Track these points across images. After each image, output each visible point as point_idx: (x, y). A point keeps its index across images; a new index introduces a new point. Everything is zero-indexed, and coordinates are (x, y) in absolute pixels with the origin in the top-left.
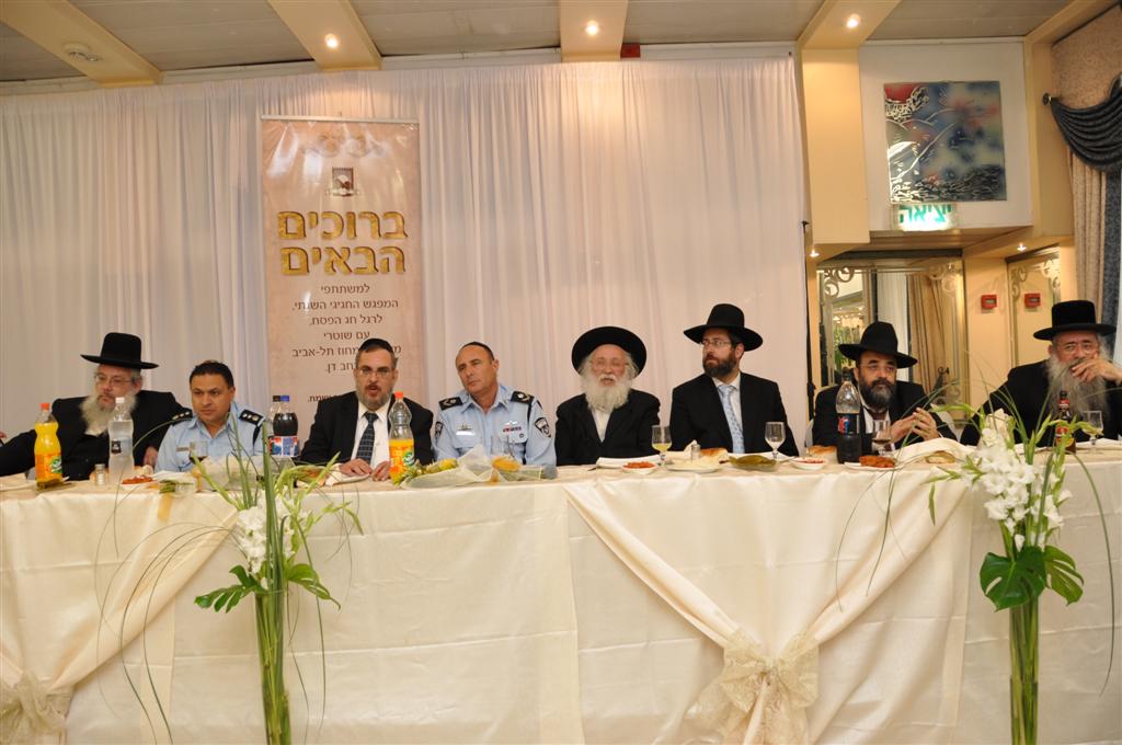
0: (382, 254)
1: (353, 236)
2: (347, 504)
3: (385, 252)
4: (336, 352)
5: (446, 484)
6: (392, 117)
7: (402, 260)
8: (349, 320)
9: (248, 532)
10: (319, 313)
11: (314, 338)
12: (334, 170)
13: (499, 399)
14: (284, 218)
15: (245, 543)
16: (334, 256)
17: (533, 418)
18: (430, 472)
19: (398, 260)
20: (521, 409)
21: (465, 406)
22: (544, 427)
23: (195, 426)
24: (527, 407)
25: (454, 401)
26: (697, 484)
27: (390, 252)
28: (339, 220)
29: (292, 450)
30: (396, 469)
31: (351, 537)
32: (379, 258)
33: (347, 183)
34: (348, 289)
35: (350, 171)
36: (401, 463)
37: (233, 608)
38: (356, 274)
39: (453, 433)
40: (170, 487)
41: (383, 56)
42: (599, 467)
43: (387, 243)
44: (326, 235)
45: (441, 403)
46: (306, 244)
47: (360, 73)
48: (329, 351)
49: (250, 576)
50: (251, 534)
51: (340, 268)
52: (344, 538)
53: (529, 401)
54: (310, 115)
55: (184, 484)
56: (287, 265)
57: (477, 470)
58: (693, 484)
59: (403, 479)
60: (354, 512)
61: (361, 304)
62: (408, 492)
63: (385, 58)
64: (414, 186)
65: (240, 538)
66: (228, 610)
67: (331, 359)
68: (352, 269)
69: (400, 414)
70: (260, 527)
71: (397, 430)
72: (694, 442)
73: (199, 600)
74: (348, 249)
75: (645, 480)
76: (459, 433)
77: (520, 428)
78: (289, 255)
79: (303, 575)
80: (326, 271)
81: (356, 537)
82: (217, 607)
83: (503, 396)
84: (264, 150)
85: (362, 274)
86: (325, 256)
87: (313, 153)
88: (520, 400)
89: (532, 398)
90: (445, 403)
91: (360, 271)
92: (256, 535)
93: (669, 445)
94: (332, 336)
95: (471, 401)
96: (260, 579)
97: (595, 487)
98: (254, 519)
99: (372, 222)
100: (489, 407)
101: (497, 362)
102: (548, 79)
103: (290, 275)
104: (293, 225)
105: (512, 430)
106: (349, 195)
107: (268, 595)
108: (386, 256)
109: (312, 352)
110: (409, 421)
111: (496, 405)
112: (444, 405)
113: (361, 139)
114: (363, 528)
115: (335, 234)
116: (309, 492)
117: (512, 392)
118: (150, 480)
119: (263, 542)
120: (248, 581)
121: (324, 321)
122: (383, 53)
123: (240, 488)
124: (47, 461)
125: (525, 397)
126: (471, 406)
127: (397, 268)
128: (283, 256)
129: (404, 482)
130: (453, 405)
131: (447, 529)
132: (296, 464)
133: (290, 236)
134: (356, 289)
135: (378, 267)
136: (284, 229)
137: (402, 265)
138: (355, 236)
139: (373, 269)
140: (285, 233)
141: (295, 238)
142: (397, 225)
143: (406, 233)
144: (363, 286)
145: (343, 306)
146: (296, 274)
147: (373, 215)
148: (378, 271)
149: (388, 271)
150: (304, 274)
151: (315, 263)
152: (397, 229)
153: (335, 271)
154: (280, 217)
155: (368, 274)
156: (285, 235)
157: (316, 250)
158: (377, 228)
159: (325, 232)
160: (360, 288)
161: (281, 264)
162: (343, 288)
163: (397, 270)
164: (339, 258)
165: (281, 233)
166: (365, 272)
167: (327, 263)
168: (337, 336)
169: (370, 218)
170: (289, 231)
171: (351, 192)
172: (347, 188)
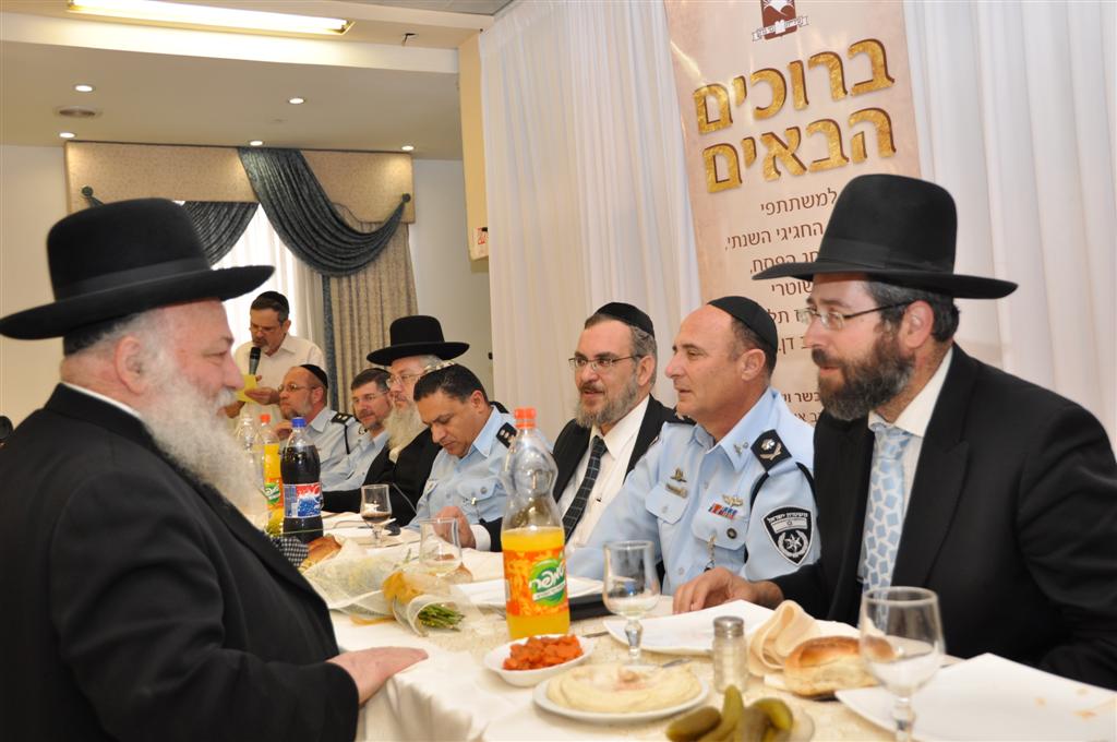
0: (853, 125)
1: (802, 102)
3: (856, 123)
7: (887, 129)
14: (702, 98)
16: (776, 147)
19: (880, 132)
27: (865, 120)
28: (780, 81)
32: (847, 135)
33: (784, 9)
38: (813, 172)
43: (858, 104)
44: (761, 112)
46: (731, 136)
48: (784, 317)
51: (788, 167)
56: (712, 176)
68: (807, 163)
74: (797, 129)
78: (714, 157)
80: (767, 177)
85: (822, 170)
86: (762, 150)
91: (820, 164)
94: (786, 290)
99: (831, 70)
103: (715, 192)
104: (715, 107)
106: (793, 29)
108: (860, 129)
115: (772, 110)
127: (880, 145)
128: (706, 161)
133: (712, 126)
134: (816, 199)
135: (847, 153)
136: (703, 117)
137: (889, 141)
138: (807, 102)
139: (839, 157)
140: (706, 124)
141: (719, 128)
142: (873, 63)
143: (892, 76)
144: (826, 192)
145: (798, 234)
146: (724, 190)
147: (832, 56)
148: (847, 159)
149: (866, 156)
150: (737, 187)
151: (749, 163)
152: (874, 73)
153: (779, 173)
154: (696, 98)
155: (832, 168)
156: (706, 127)
157: (749, 142)
158: (840, 79)
159: (758, 108)
160: (823, 197)
161: (704, 177)
162: (795, 202)
163: (881, 151)
164: (784, 150)
165: (700, 124)
166: (827, 165)
167: (765, 162)
168: (791, 289)
169: (827, 62)
170: (710, 120)
171: (792, 24)
172: (786, 19)
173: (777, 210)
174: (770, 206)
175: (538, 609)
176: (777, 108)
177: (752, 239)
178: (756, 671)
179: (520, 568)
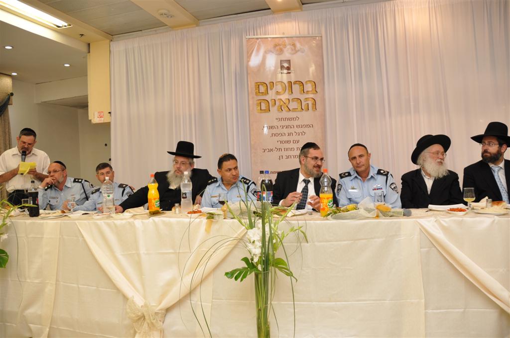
0: (305, 101)
2: (301, 227)
4: (283, 150)
5: (353, 218)
6: (309, 33)
7: (315, 104)
8: (289, 134)
9: (252, 241)
10: (274, 131)
11: (273, 143)
12: (281, 61)
13: (371, 174)
14: (258, 85)
15: (250, 246)
16: (282, 103)
17: (389, 183)
18: (343, 211)
19: (313, 104)
20: (381, 179)
21: (353, 177)
22: (394, 188)
23: (219, 185)
24: (385, 177)
25: (347, 174)
26: (496, 222)
27: (308, 100)
28: (284, 85)
29: (270, 198)
30: (324, 209)
31: (302, 244)
32: (304, 103)
33: (287, 67)
34: (289, 119)
35: (289, 61)
36: (326, 206)
37: (244, 279)
38: (293, 111)
39: (347, 190)
40: (211, 216)
41: (303, 4)
42: (430, 210)
43: (307, 96)
44: (278, 93)
45: (340, 175)
46: (268, 98)
47: (293, 13)
48: (280, 149)
49: (252, 263)
50: (254, 242)
51: (285, 109)
52: (299, 244)
53: (386, 174)
54: (268, 35)
55: (218, 215)
56: (259, 108)
57: (369, 210)
58: (494, 221)
59: (329, 215)
60: (304, 231)
61: (295, 127)
62: (331, 221)
63: (305, 5)
64: (321, 67)
65: (247, 244)
66: (241, 280)
67: (281, 153)
68: (291, 109)
69: (326, 180)
70: (259, 239)
71: (324, 189)
72: (487, 198)
73: (227, 274)
74: (289, 99)
75: (465, 218)
76: (350, 190)
77: (382, 189)
78: (260, 103)
79: (279, 263)
80: (278, 110)
81: (304, 244)
82: (236, 279)
83: (373, 172)
84: (248, 53)
85: (295, 111)
86: (277, 103)
87: (271, 53)
88: (382, 174)
89: (388, 172)
90: (342, 175)
91: (295, 110)
92: (256, 243)
93: (474, 199)
94: (281, 142)
95: (356, 175)
96: (257, 265)
97: (436, 221)
98: (255, 234)
99: (300, 86)
100: (366, 177)
101: (370, 154)
102: (388, 9)
103: (261, 113)
104: (262, 89)
105: (378, 189)
106: (290, 73)
107: (261, 273)
108: (307, 103)
109: (272, 150)
110: (330, 184)
111: (369, 177)
112: (342, 176)
113: (294, 45)
114: (308, 240)
115: (281, 93)
116: (282, 220)
117: (377, 170)
118: (200, 212)
119: (260, 247)
120: (251, 265)
121: (277, 135)
122: (303, 2)
123: (247, 218)
124: (153, 201)
125: (384, 172)
126: (356, 177)
127: (313, 109)
128: (257, 105)
129: (330, 216)
130: (347, 176)
131: (352, 242)
132: (273, 206)
133: (261, 94)
134: (293, 119)
135: (303, 108)
136: (258, 91)
137: (315, 107)
138: (292, 93)
139: (301, 109)
141: (263, 95)
142: (312, 87)
143: (317, 91)
144: (296, 117)
145: (287, 127)
146: (264, 112)
147: (301, 82)
148: (303, 110)
149: (308, 109)
150: (267, 112)
151: (273, 106)
152: (312, 89)
153: (282, 110)
154: (255, 85)
156: (258, 94)
157: (273, 100)
158: (303, 89)
160: (295, 119)
161: (256, 108)
162: (286, 119)
164: (284, 104)
165: (256, 93)
166: (297, 110)
167: (278, 106)
168: (283, 142)
169: (299, 84)
170: (260, 92)
171: (289, 71)
172: (287, 70)
173: (281, 120)
174: (279, 119)
176: (283, 93)
177: (272, 127)
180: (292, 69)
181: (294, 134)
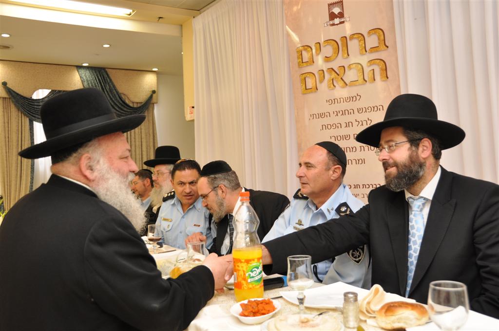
0: (368, 66)
1: (346, 55)
3: (371, 65)
7: (385, 69)
8: (347, 125)
10: (326, 121)
12: (329, 5)
14: (300, 52)
16: (334, 75)
19: (381, 69)
23: (174, 203)
27: (374, 64)
28: (336, 45)
32: (366, 71)
33: (339, 13)
34: (345, 100)
35: (341, 3)
38: (350, 86)
43: (372, 57)
44: (327, 59)
46: (314, 69)
51: (339, 84)
56: (304, 87)
61: (356, 111)
68: (348, 82)
74: (344, 67)
78: (305, 78)
80: (329, 88)
85: (355, 85)
86: (327, 75)
91: (353, 83)
94: (336, 138)
99: (360, 41)
103: (306, 93)
104: (306, 56)
106: (343, 22)
108: (372, 68)
115: (332, 58)
121: (329, 127)
127: (381, 75)
128: (301, 80)
133: (305, 64)
134: (351, 98)
135: (366, 78)
136: (300, 60)
137: (385, 74)
138: (348, 55)
139: (363, 80)
140: (302, 63)
141: (308, 65)
142: (379, 39)
143: (387, 44)
144: (356, 95)
145: (343, 114)
146: (309, 93)
147: (360, 35)
148: (366, 81)
149: (375, 80)
150: (315, 92)
151: (321, 81)
152: (379, 43)
153: (335, 86)
154: (297, 51)
155: (359, 85)
156: (302, 64)
157: (321, 72)
158: (364, 45)
159: (326, 57)
160: (354, 98)
161: (299, 87)
162: (342, 99)
163: (381, 78)
164: (337, 76)
165: (299, 63)
166: (357, 83)
167: (329, 81)
168: (339, 138)
169: (358, 38)
170: (304, 61)
171: (342, 20)
172: (340, 18)
173: (333, 102)
174: (330, 101)
175: (250, 286)
176: (334, 57)
177: (321, 115)
178: (363, 318)
179: (242, 267)
180: (345, 15)
181: (355, 124)
